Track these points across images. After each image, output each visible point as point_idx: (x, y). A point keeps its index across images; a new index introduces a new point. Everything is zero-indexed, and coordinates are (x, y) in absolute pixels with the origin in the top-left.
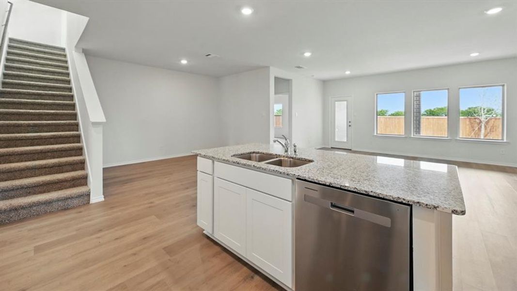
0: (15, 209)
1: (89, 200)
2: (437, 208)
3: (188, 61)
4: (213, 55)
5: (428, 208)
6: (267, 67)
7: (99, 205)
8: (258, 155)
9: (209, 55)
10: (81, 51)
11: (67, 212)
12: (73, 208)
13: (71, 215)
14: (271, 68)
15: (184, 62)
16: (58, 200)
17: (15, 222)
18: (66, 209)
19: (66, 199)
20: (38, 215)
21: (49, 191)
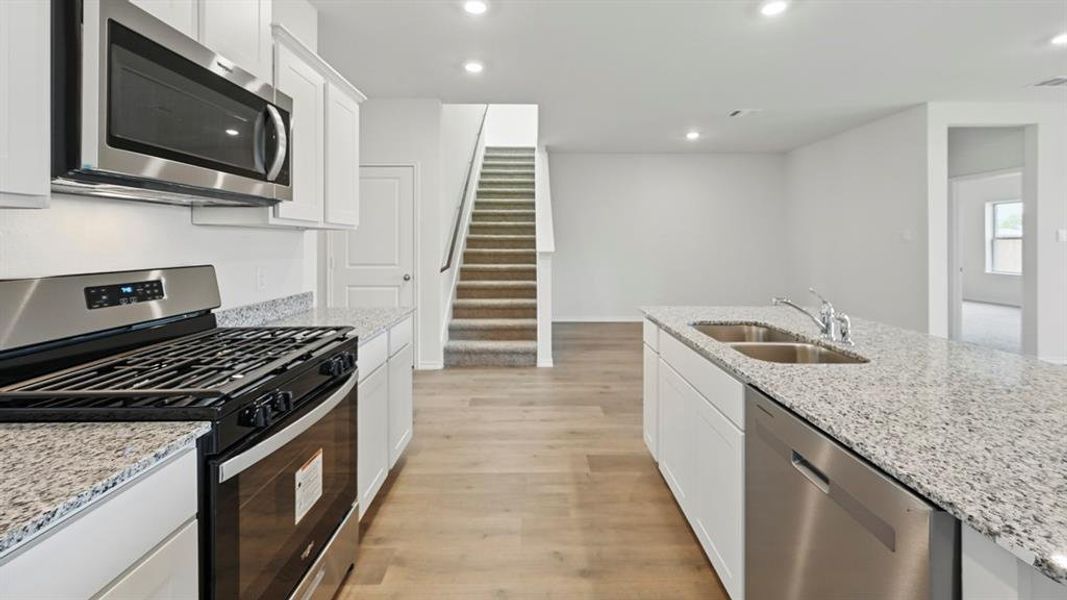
0: (469, 353)
1: (536, 361)
2: (997, 537)
3: (700, 133)
4: (745, 111)
5: (973, 527)
6: (919, 105)
7: (547, 371)
8: (762, 330)
9: (737, 112)
10: (544, 149)
11: (511, 370)
12: (518, 367)
13: (513, 374)
14: (932, 107)
15: (693, 136)
16: (505, 352)
17: (467, 367)
18: (512, 366)
19: (513, 353)
20: (486, 366)
21: (499, 339)
